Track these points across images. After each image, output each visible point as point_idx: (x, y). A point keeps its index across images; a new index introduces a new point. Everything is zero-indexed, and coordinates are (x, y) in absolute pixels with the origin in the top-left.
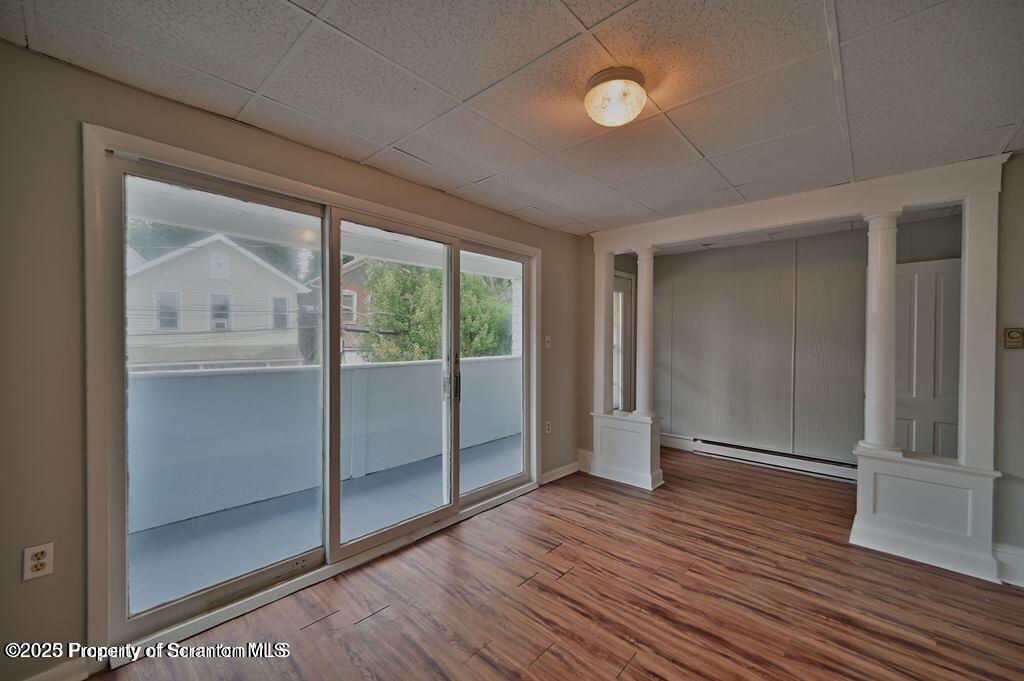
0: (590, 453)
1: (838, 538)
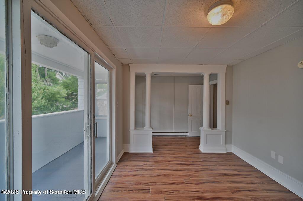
0: (129, 145)
1: (200, 152)
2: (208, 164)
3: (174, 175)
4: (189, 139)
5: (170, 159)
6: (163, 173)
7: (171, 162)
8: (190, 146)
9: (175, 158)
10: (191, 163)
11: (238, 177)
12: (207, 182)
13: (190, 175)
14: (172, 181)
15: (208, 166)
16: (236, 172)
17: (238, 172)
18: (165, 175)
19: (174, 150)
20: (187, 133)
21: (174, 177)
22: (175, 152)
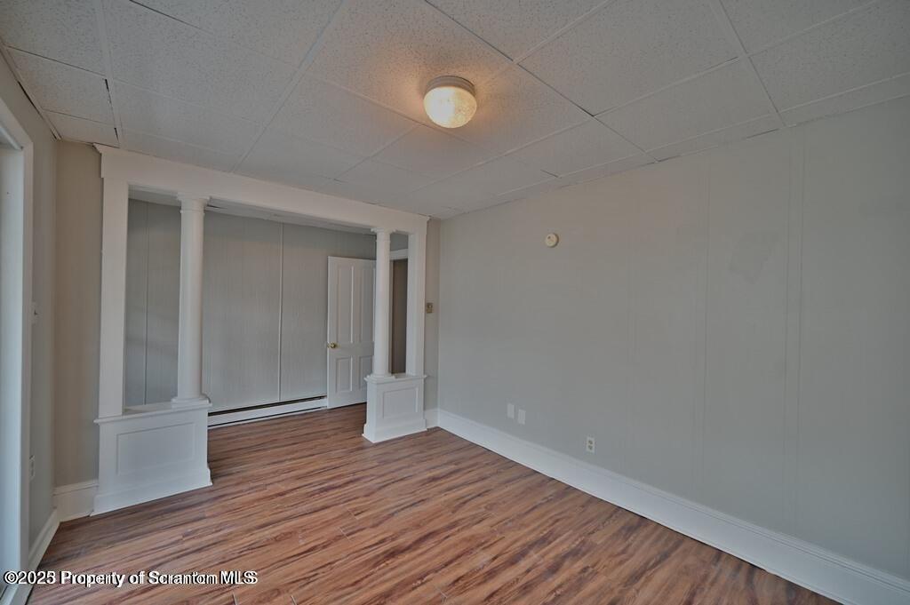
0: (91, 483)
1: (365, 444)
2: (393, 469)
3: (309, 527)
4: (327, 416)
5: (282, 488)
6: (269, 537)
7: (287, 496)
8: (335, 434)
9: (298, 478)
10: (351, 478)
11: (458, 475)
12: (399, 511)
13: (355, 509)
14: (306, 545)
15: (393, 472)
16: (453, 467)
17: (456, 464)
18: (277, 540)
19: (289, 457)
20: (325, 399)
21: (308, 531)
22: (294, 462)
